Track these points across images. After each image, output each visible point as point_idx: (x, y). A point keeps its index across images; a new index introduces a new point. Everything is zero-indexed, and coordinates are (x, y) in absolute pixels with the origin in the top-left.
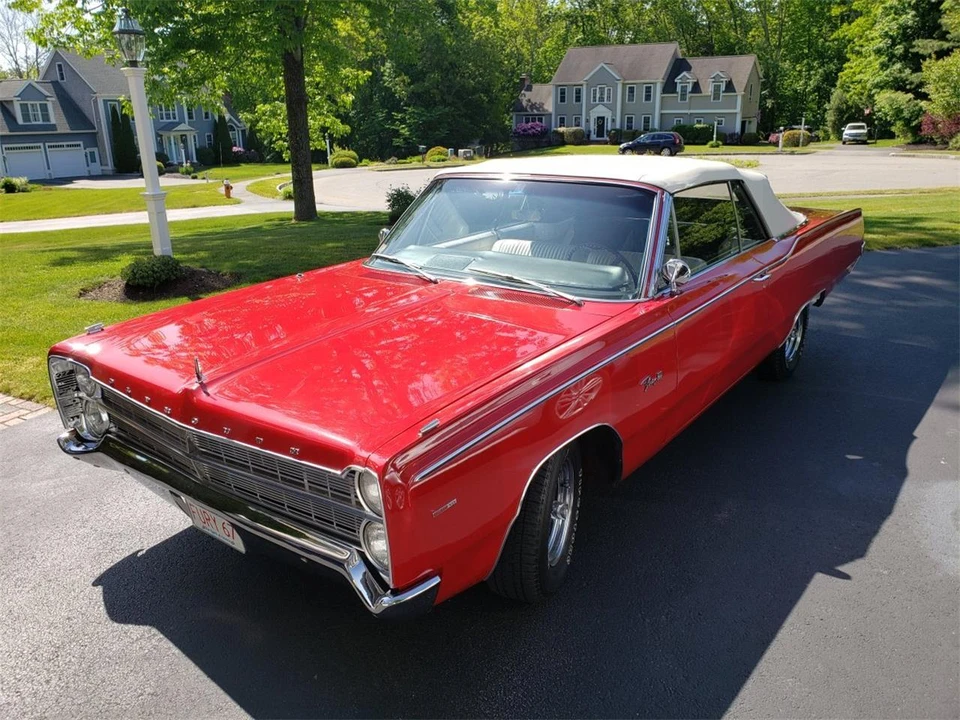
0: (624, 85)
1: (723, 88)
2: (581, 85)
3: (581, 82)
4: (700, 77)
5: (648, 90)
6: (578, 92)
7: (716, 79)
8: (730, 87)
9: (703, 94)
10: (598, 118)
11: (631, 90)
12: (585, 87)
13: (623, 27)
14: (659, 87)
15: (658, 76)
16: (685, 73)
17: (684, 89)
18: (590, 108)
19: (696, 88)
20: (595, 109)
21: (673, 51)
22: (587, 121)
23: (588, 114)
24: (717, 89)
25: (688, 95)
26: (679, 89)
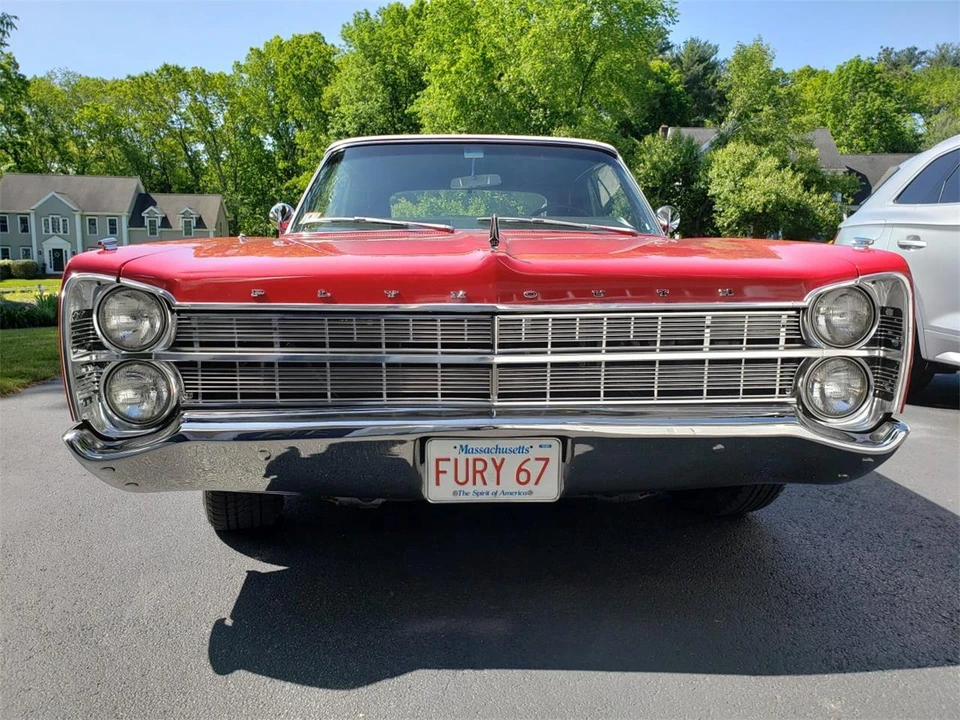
0: (83, 217)
1: (194, 223)
2: (29, 214)
3: (28, 211)
4: (168, 213)
5: (112, 223)
6: (24, 221)
7: (185, 215)
8: (200, 223)
9: (174, 229)
10: (54, 250)
11: (92, 223)
12: (32, 217)
13: (66, 158)
14: (125, 222)
15: (123, 209)
16: (151, 208)
17: (152, 223)
18: (42, 239)
19: (165, 222)
20: (49, 241)
21: (135, 186)
22: (40, 253)
23: (40, 244)
24: (188, 224)
25: (158, 230)
26: (147, 223)
